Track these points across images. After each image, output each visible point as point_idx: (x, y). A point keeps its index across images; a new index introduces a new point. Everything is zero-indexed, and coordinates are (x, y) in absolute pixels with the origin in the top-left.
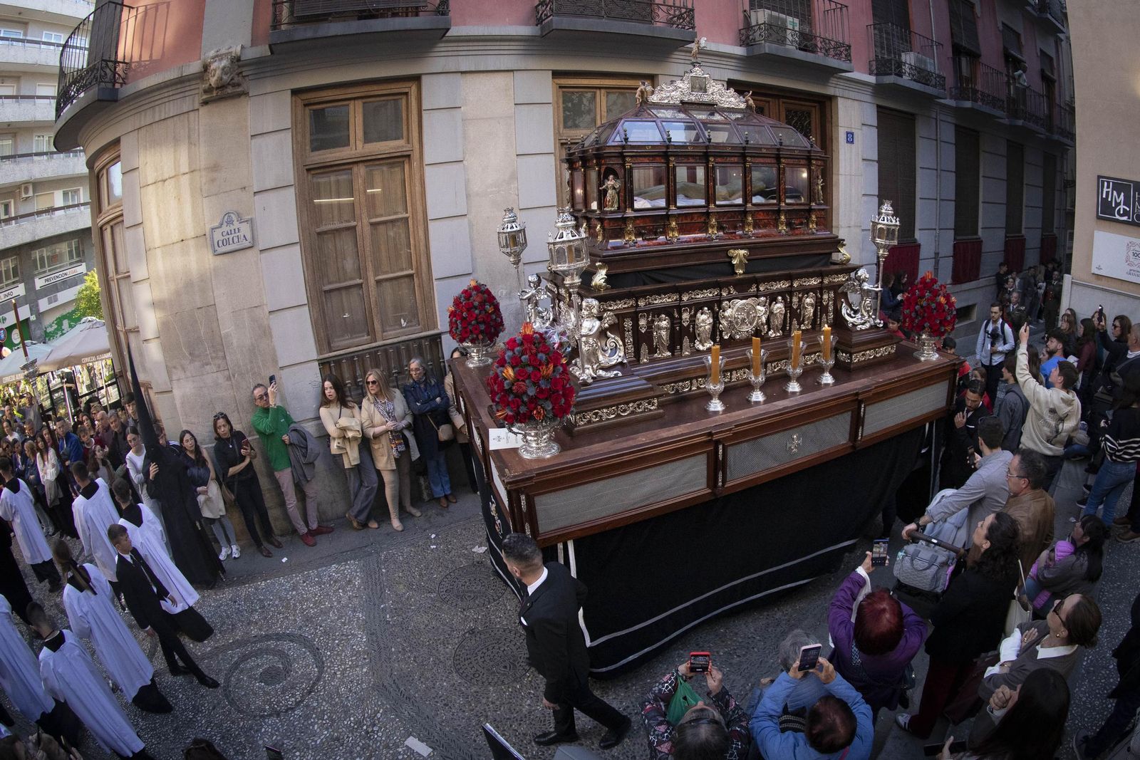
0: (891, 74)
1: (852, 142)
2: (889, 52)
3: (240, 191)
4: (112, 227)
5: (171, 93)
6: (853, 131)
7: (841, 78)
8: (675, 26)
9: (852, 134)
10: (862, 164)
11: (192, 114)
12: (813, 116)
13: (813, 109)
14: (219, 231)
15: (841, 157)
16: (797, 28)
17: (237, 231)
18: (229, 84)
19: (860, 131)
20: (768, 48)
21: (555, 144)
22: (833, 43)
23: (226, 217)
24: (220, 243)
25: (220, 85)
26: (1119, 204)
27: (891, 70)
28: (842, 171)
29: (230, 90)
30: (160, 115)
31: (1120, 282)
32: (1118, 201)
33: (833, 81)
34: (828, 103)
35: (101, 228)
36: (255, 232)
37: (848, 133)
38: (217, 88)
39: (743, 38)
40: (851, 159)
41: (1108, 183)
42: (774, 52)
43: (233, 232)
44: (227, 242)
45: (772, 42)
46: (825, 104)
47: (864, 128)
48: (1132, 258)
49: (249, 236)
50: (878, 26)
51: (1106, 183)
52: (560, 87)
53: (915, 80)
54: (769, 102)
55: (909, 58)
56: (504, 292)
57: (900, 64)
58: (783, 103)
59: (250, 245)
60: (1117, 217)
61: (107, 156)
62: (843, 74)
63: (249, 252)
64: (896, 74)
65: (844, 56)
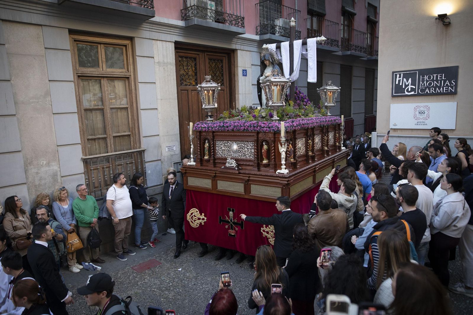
0: (267, 33)
1: (246, 75)
2: (267, 19)
6: (246, 69)
7: (240, 38)
8: (143, 6)
9: (246, 71)
10: (251, 87)
12: (224, 61)
13: (224, 58)
15: (240, 84)
16: (213, 8)
19: (250, 69)
20: (196, 21)
21: (74, 76)
22: (234, 16)
26: (408, 85)
27: (268, 31)
28: (240, 92)
31: (410, 131)
32: (407, 84)
33: (235, 40)
34: (232, 54)
37: (243, 70)
39: (183, 15)
40: (245, 85)
41: (400, 75)
42: (200, 24)
45: (199, 17)
46: (231, 54)
47: (253, 66)
48: (418, 115)
50: (262, 4)
51: (398, 75)
52: (75, 41)
53: (282, 36)
54: (199, 55)
55: (279, 22)
56: (45, 162)
57: (273, 27)
58: (207, 55)
60: (406, 93)
62: (240, 36)
64: (271, 33)
65: (240, 24)
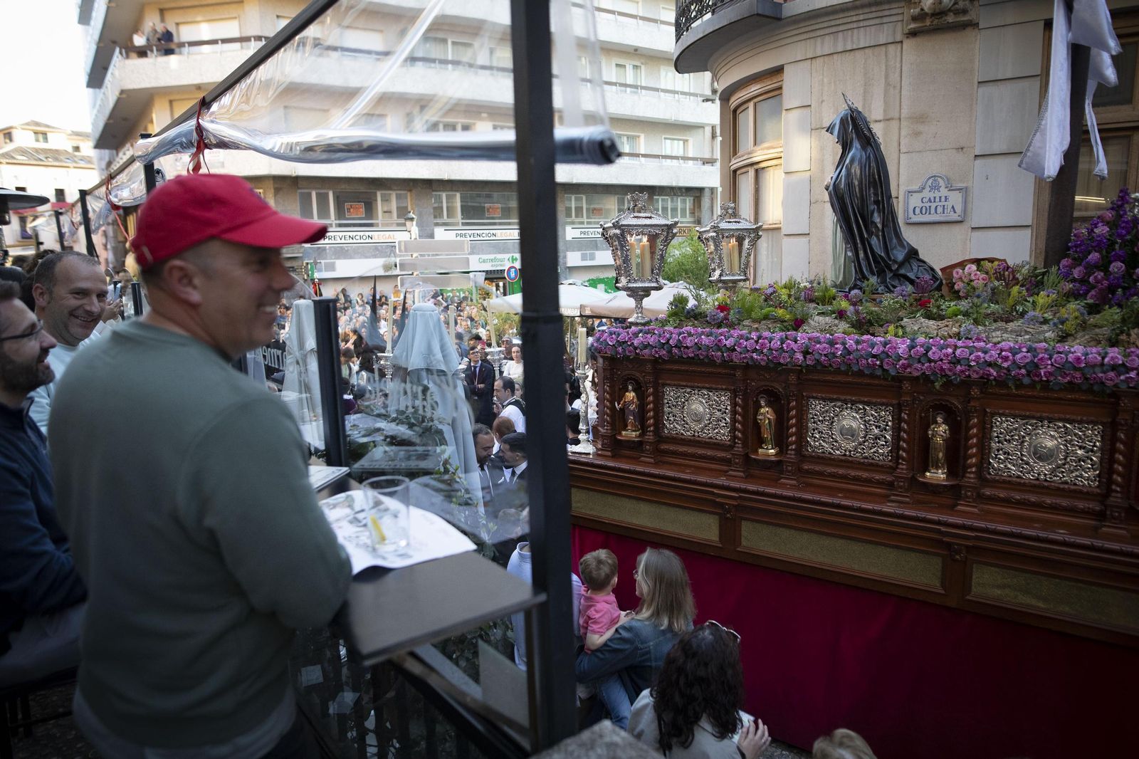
3: (954, 151)
4: (757, 171)
5: (861, 17)
11: (891, 48)
14: (920, 196)
17: (943, 199)
18: (950, 10)
23: (931, 181)
24: (918, 211)
25: (937, 11)
29: (951, 18)
30: (845, 45)
35: (735, 171)
36: (969, 206)
38: (933, 15)
43: (937, 200)
44: (928, 210)
49: (959, 208)
59: (959, 219)
61: (758, 86)
63: (956, 229)
